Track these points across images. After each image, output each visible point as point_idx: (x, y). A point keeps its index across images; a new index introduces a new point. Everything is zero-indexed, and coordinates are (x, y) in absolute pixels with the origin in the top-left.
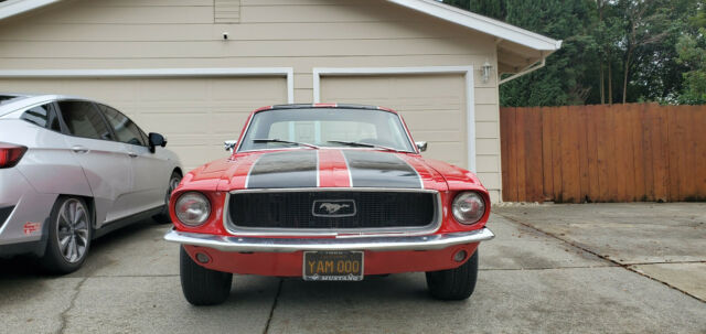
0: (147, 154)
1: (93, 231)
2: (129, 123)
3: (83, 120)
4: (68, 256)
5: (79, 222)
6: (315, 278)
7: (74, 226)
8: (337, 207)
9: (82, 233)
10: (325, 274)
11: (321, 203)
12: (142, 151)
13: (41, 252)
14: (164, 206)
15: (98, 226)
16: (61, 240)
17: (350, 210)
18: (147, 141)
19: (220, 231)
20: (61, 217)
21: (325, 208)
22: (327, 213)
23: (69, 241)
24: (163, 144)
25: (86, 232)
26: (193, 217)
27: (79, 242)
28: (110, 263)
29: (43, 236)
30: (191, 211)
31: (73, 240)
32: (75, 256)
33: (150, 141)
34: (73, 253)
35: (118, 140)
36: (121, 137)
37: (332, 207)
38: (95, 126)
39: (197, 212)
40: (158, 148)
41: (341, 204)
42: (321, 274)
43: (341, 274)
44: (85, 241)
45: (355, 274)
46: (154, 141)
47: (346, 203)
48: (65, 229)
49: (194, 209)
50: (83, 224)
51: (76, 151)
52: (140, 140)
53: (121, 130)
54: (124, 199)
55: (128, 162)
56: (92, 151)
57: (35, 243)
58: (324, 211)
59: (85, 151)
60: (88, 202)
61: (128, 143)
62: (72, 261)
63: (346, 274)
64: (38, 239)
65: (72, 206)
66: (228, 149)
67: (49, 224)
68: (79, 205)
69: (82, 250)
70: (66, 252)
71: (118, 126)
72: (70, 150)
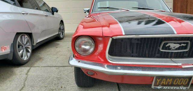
0: (52, 15)
1: (33, 46)
2: (45, 4)
3: (28, 3)
4: (23, 58)
5: (27, 43)
6: (159, 87)
7: (25, 45)
8: (178, 46)
9: (28, 48)
10: (165, 85)
11: (167, 43)
12: (49, 14)
13: (11, 58)
14: (58, 34)
15: (35, 44)
16: (19, 52)
17: (185, 48)
18: (51, 10)
19: (102, 60)
20: (18, 42)
21: (169, 46)
22: (170, 49)
23: (23, 51)
24: (57, 11)
25: (30, 47)
26: (85, 51)
27: (27, 51)
28: (40, 59)
29: (11, 52)
30: (83, 47)
31: (25, 51)
32: (26, 57)
33: (52, 11)
34: (25, 56)
35: (40, 10)
36: (41, 8)
37: (173, 46)
38: (32, 5)
39: (87, 47)
40: (55, 13)
41: (180, 44)
42: (163, 85)
43: (175, 86)
44: (30, 51)
45: (184, 86)
46: (53, 10)
47: (184, 43)
48: (21, 47)
49: (86, 45)
50: (28, 44)
51: (23, 14)
52: (49, 10)
53: (42, 6)
54: (44, 32)
55: (44, 18)
56: (30, 14)
57: (7, 55)
58: (169, 48)
59: (27, 14)
60: (30, 35)
61: (44, 11)
62: (25, 59)
63: (179, 86)
64: (9, 53)
65: (23, 37)
66: (85, 12)
67: (13, 46)
68: (26, 36)
69: (29, 54)
70: (22, 56)
71: (40, 5)
72: (20, 13)
